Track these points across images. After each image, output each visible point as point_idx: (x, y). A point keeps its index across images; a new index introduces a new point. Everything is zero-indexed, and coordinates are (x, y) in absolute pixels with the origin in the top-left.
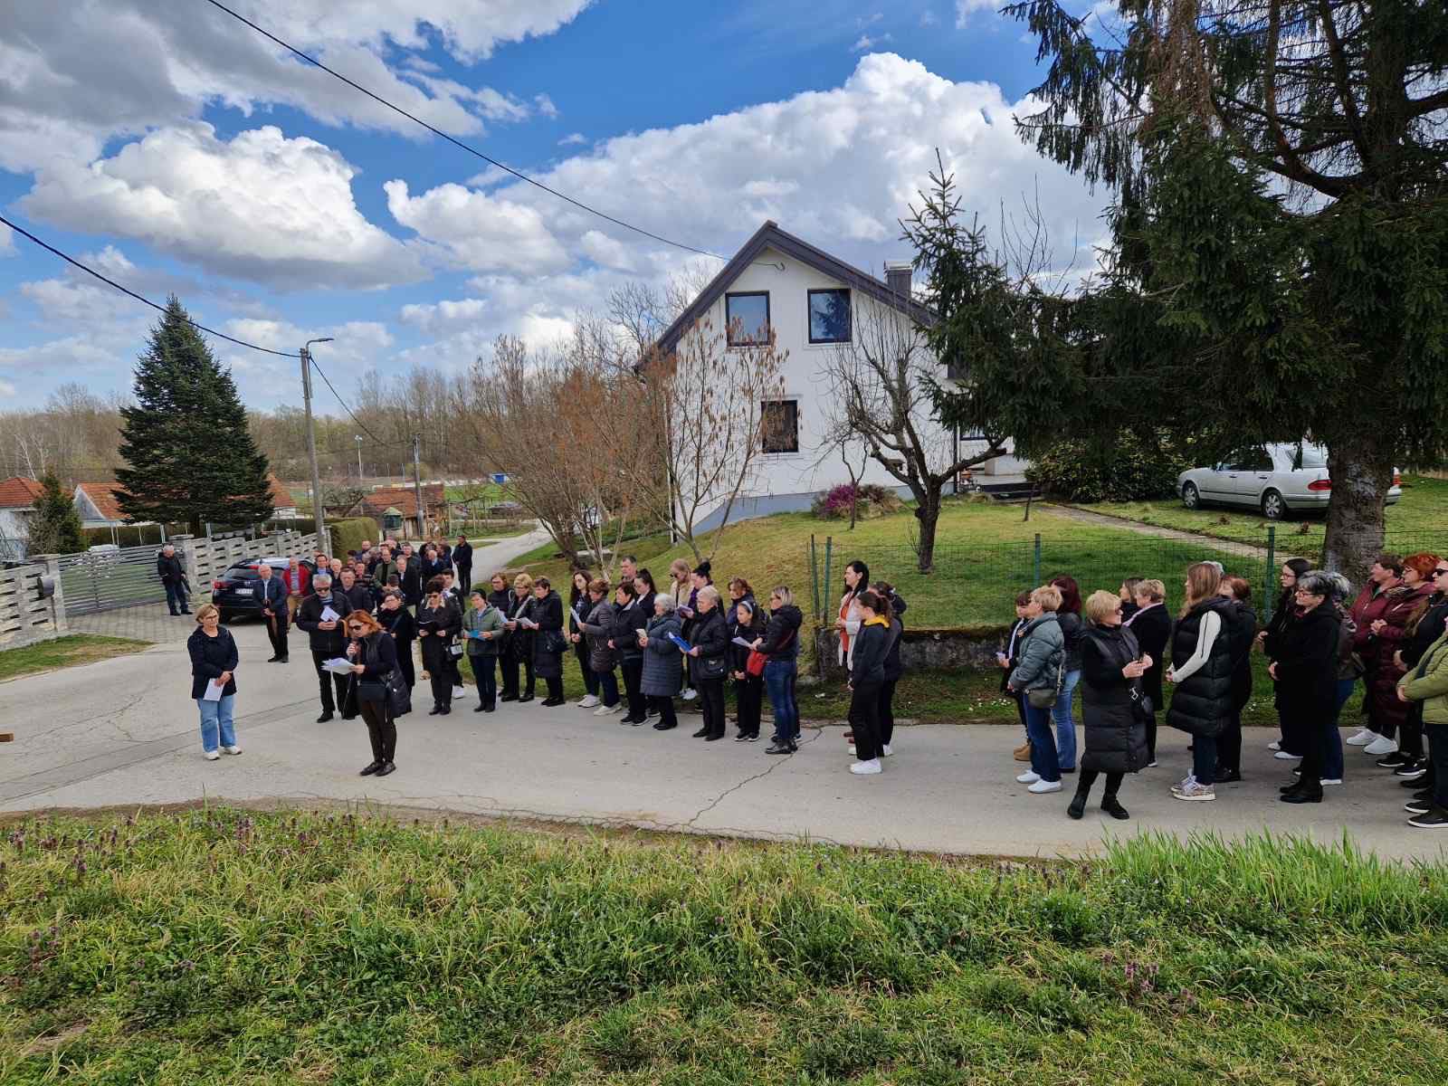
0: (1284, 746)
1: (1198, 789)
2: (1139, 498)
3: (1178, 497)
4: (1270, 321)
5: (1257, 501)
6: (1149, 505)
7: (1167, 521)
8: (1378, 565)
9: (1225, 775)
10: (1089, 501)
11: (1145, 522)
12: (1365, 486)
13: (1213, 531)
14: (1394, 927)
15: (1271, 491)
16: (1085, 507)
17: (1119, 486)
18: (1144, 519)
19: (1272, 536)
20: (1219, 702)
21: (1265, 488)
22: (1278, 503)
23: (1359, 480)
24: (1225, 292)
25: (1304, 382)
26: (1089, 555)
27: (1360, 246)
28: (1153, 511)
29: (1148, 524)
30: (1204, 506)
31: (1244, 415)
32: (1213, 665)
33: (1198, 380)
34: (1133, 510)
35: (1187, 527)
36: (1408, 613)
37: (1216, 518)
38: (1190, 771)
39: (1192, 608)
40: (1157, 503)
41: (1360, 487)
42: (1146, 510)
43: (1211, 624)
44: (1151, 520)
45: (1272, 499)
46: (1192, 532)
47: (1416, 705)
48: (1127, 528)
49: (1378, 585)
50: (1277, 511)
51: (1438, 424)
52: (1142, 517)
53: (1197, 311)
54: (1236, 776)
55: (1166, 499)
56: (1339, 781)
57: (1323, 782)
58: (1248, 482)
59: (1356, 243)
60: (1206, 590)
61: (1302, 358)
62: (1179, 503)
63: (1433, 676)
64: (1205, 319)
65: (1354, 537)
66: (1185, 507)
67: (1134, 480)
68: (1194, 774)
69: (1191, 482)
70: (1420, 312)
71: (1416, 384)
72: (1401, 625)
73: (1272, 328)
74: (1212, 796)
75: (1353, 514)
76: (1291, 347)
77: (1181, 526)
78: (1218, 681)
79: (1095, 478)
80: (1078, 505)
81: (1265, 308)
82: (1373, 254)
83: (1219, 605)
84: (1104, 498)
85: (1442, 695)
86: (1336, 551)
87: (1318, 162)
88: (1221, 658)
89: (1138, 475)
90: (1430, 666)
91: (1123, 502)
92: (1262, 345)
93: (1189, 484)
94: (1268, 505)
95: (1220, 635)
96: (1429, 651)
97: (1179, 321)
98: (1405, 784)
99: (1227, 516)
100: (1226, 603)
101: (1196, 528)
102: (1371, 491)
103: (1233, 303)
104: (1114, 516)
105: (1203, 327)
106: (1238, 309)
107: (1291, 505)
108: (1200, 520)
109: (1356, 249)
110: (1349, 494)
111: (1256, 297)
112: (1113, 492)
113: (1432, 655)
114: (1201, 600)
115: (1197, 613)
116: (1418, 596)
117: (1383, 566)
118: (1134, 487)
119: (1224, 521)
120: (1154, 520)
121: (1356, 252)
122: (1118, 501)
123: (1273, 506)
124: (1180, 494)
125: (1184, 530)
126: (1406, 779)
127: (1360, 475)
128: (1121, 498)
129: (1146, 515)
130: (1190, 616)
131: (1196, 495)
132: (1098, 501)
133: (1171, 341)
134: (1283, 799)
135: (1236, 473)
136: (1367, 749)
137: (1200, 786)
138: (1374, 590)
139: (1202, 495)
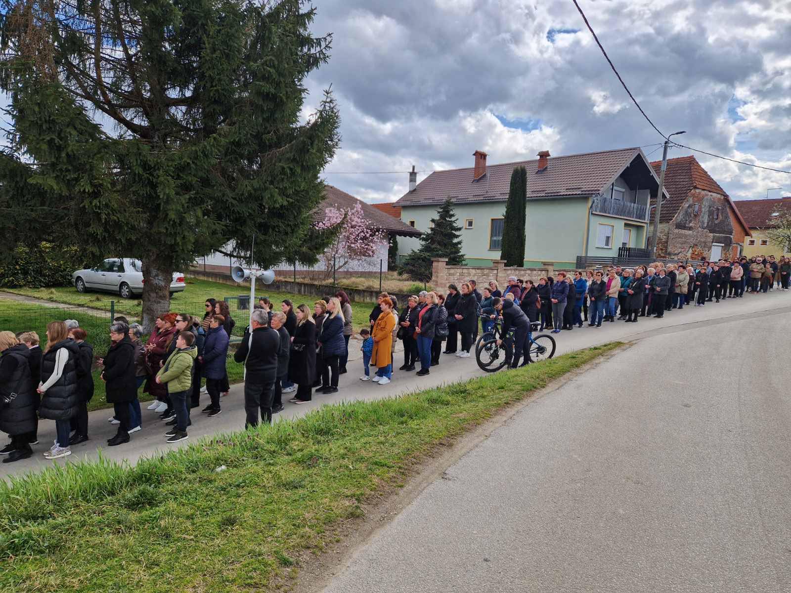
0: (115, 418)
1: (60, 451)
2: (48, 286)
3: (73, 286)
4: (94, 190)
5: (117, 288)
6: (53, 290)
7: (65, 299)
8: (159, 319)
9: (79, 440)
10: (14, 287)
11: (51, 300)
12: (159, 281)
13: (91, 305)
14: (112, 493)
15: (123, 284)
16: (11, 291)
17: (35, 278)
18: (51, 298)
19: (113, 306)
20: (69, 399)
21: (121, 281)
22: (128, 290)
23: (157, 278)
24: (67, 170)
25: (118, 225)
26: (6, 320)
27: (139, 161)
28: (56, 293)
29: (52, 301)
30: (88, 291)
31: (88, 239)
32: (65, 378)
33: (61, 217)
34: (44, 293)
35: (76, 302)
36: (165, 341)
37: (94, 297)
38: (55, 441)
39: (51, 347)
40: (60, 289)
41: (156, 281)
42: (52, 293)
43: (63, 355)
44: (54, 299)
45: (125, 288)
46: (79, 305)
47: (165, 385)
48: (36, 304)
49: (159, 329)
50: (127, 294)
51: (180, 251)
52: (49, 297)
53: (52, 178)
54: (86, 438)
55: (66, 286)
56: (138, 428)
57: (129, 432)
58: (113, 277)
59: (137, 160)
60: (58, 336)
61: (113, 213)
62: (74, 289)
63: (172, 370)
64: (58, 184)
65: (155, 306)
66: (78, 291)
67: (45, 275)
68: (58, 442)
69: (79, 277)
70: (165, 198)
71: (168, 232)
72: (162, 347)
73: (96, 195)
74: (69, 453)
75: (155, 295)
76: (107, 205)
77: (73, 302)
78: (68, 387)
79: (18, 273)
80: (6, 289)
81: (91, 183)
82: (145, 166)
83: (67, 344)
84: (25, 285)
85: (176, 378)
86: (148, 313)
87: (129, 115)
88: (70, 374)
89: (47, 272)
90: (170, 366)
91: (38, 288)
92: (91, 203)
93: (79, 278)
94: (123, 291)
95: (69, 360)
96: (169, 359)
97: (40, 181)
98: (168, 424)
99: (99, 296)
100: (72, 343)
101: (82, 303)
102: (163, 284)
103: (72, 176)
104: (31, 297)
105: (55, 187)
106: (77, 180)
107: (134, 291)
108: (84, 299)
109: (137, 162)
110: (152, 285)
111: (86, 176)
112: (30, 282)
113: (171, 360)
114: (55, 342)
115: (54, 350)
116: (170, 333)
117: (161, 319)
118: (45, 279)
119: (98, 299)
120: (56, 299)
121: (137, 164)
122: (34, 287)
123: (125, 291)
124: (74, 284)
125: (74, 305)
126: (168, 421)
127: (157, 275)
128: (35, 285)
129: (52, 296)
130: (49, 352)
131: (84, 285)
132: (21, 286)
133: (41, 194)
134: (109, 445)
135: (105, 273)
136: (156, 410)
137: (61, 448)
138: (158, 331)
139: (87, 285)
